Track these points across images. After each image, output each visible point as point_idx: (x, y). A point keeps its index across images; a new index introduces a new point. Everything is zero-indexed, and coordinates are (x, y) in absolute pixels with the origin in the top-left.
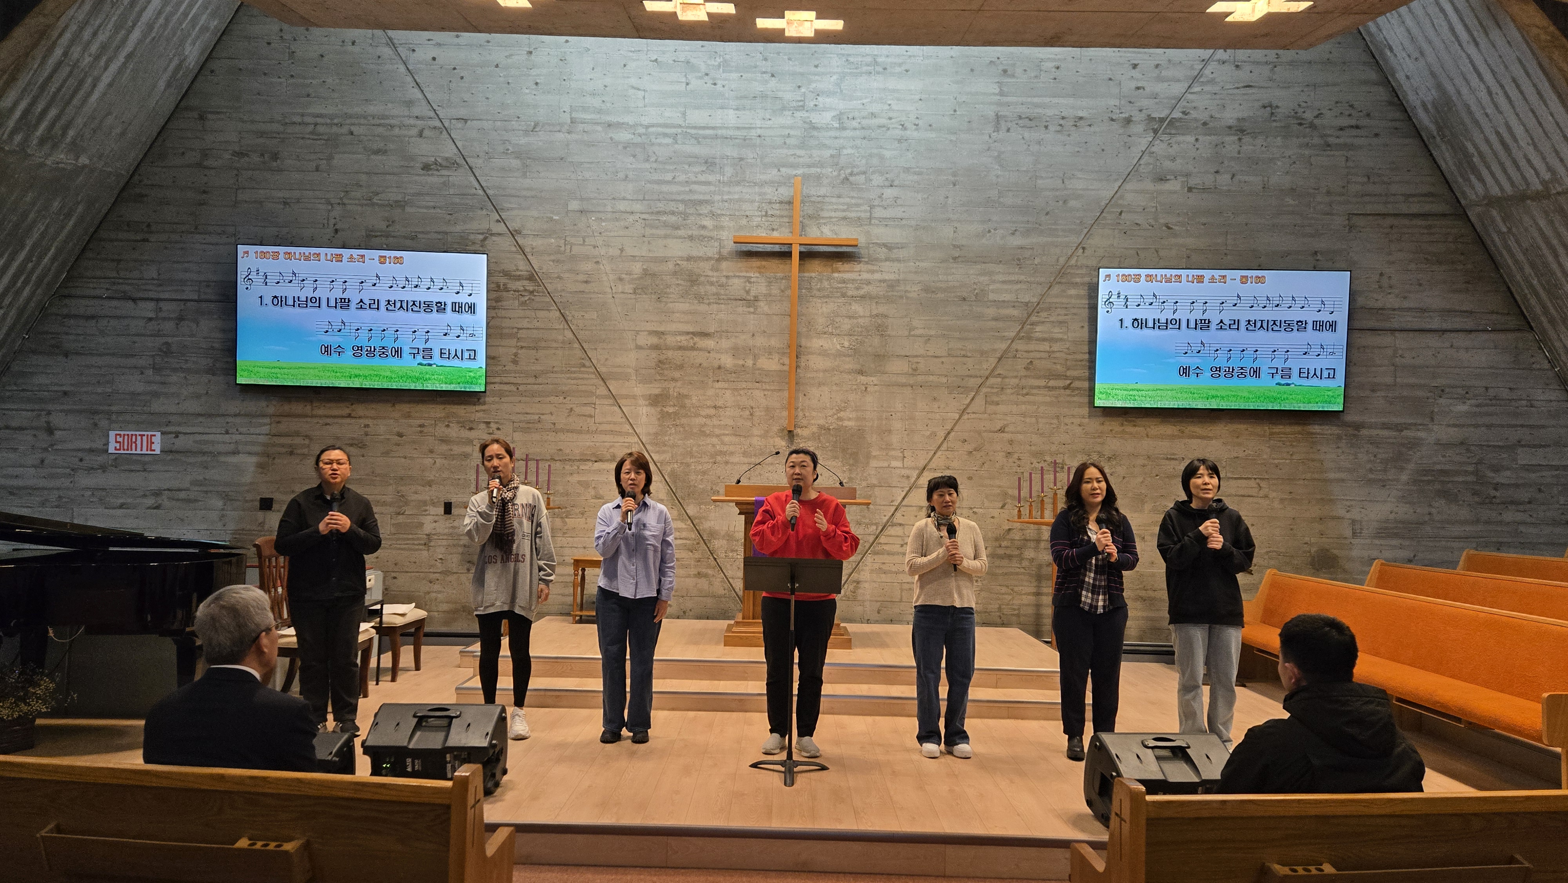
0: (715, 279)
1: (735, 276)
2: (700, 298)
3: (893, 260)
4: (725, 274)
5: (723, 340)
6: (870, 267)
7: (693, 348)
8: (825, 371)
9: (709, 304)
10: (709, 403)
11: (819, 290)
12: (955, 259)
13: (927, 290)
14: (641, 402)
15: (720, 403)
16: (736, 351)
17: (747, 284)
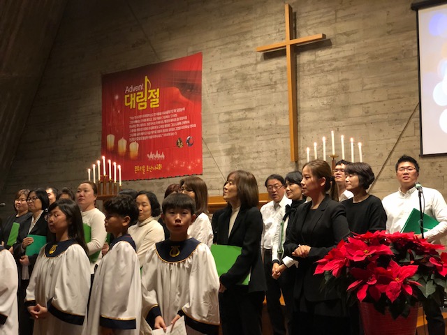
0: (254, 76)
1: (265, 72)
2: (247, 88)
3: (351, 42)
4: (259, 71)
5: (260, 111)
6: (337, 50)
7: (245, 119)
8: (315, 121)
9: (252, 91)
10: (254, 150)
11: (309, 71)
12: (389, 33)
13: (372, 57)
14: (223, 153)
15: (260, 150)
16: (266, 117)
17: (271, 75)
